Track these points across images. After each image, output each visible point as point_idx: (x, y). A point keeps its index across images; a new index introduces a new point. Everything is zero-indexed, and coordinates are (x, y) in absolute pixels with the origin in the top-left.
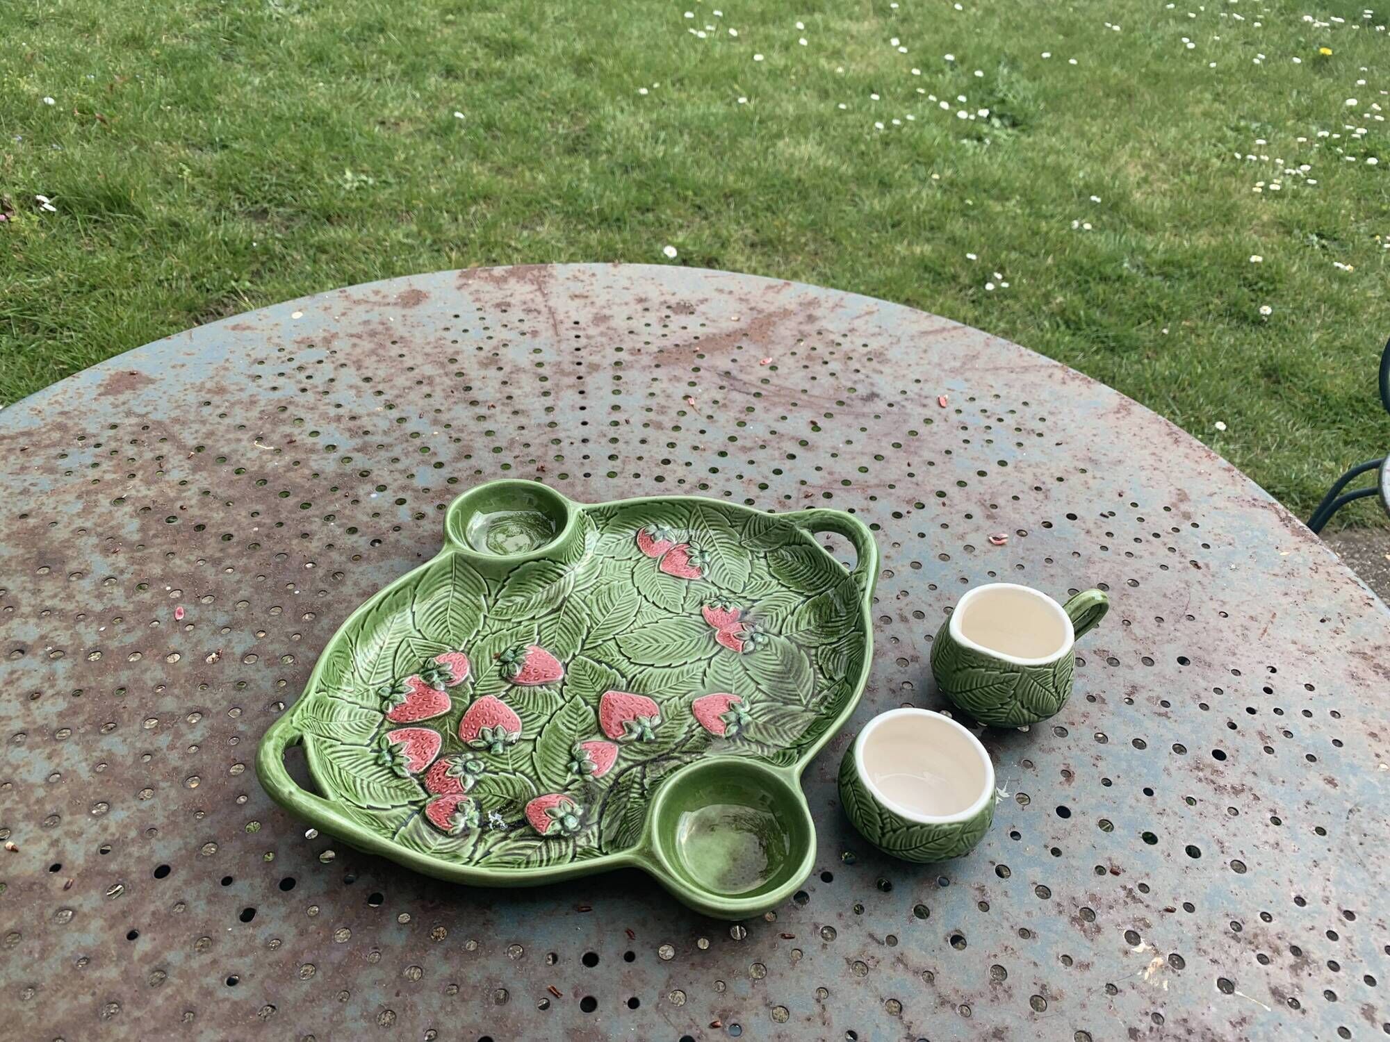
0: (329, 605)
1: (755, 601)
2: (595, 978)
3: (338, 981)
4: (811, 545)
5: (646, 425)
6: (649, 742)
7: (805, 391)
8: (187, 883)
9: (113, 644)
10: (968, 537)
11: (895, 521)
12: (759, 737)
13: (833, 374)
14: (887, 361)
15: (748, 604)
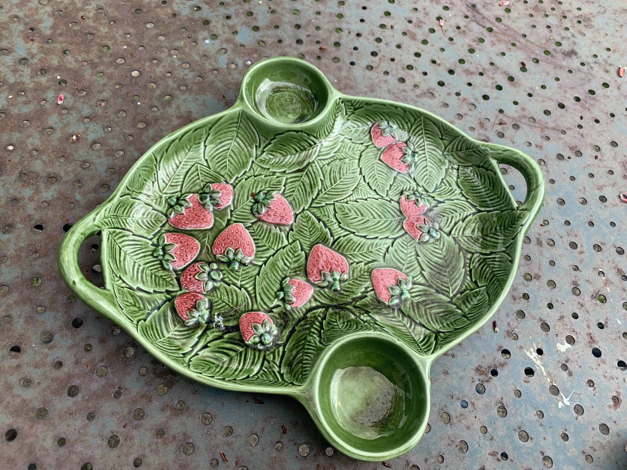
0: (156, 120)
1: (440, 202)
2: (252, 455)
3: (90, 404)
4: (495, 173)
5: (404, 34)
6: (336, 290)
7: (525, 36)
8: (16, 303)
9: (14, 111)
10: (604, 188)
11: (557, 162)
12: (412, 314)
13: (549, 27)
14: (590, 26)
15: (434, 203)
